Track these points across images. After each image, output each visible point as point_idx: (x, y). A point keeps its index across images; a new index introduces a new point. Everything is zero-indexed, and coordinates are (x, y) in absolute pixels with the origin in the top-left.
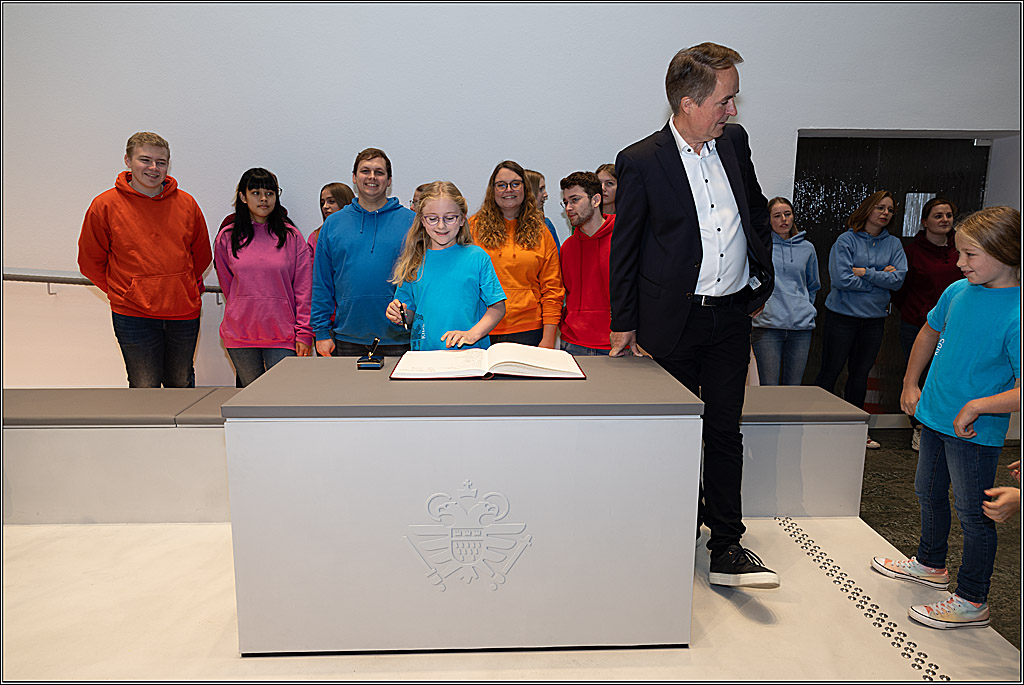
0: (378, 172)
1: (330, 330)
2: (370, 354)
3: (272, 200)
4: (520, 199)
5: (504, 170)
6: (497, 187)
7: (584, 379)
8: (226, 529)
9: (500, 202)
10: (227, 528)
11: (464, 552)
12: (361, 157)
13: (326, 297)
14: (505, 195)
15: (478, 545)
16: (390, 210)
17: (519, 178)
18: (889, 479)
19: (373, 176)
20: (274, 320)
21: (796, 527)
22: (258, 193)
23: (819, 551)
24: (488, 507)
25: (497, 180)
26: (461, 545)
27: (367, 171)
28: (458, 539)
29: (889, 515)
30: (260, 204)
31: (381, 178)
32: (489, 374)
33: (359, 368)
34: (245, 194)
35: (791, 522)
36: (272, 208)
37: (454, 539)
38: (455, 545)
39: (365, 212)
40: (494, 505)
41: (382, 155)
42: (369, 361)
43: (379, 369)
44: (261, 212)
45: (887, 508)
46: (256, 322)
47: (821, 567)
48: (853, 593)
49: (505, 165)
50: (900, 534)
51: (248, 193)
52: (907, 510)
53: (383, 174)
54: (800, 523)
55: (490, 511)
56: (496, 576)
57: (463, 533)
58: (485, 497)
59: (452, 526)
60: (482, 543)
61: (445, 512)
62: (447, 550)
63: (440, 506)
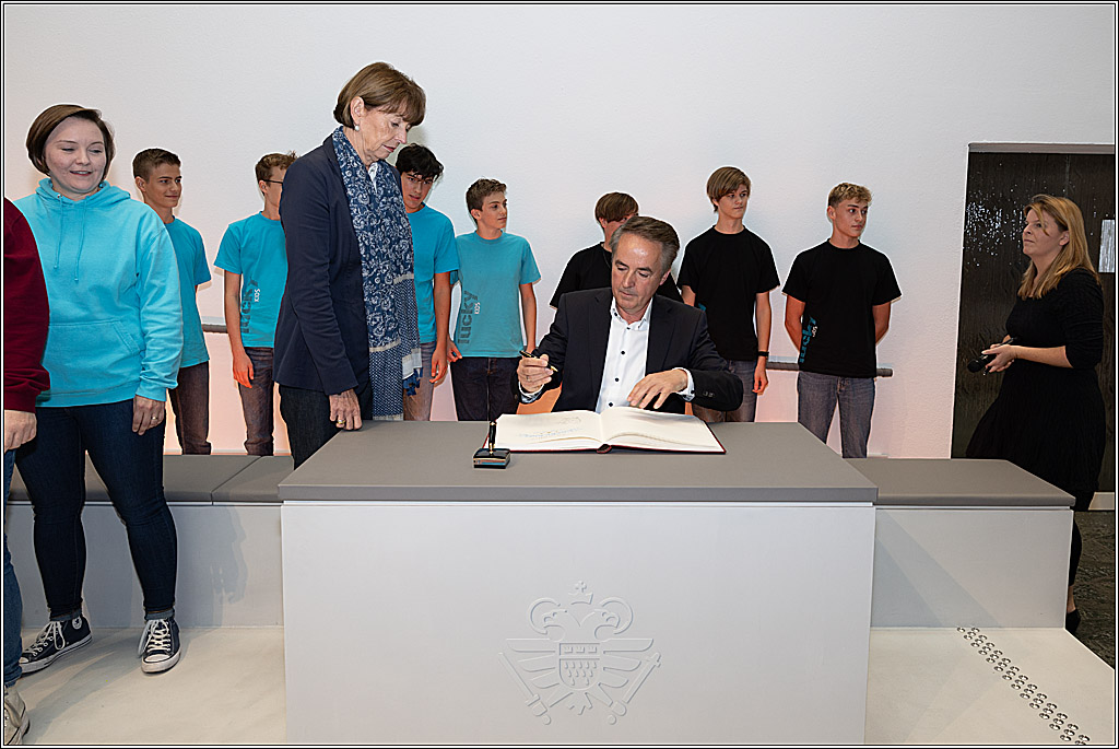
7: (724, 453)
11: (576, 674)
15: (592, 665)
18: (1095, 577)
21: (986, 641)
24: (606, 617)
26: (571, 665)
28: (567, 656)
32: (605, 446)
35: (978, 634)
37: (562, 656)
55: (609, 623)
56: (614, 705)
57: (574, 651)
58: (602, 602)
59: (560, 641)
60: (598, 662)
61: (551, 623)
62: (554, 671)
63: (546, 614)
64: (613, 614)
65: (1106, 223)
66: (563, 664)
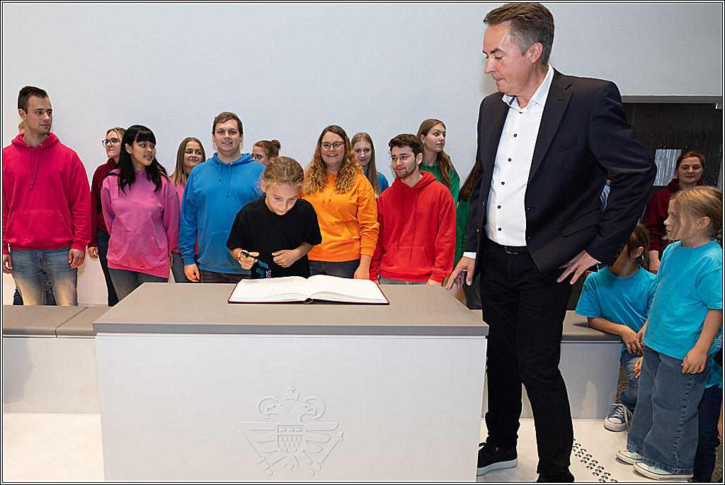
0: (231, 132)
4: (340, 157)
5: (328, 133)
6: (323, 147)
7: (388, 304)
8: (96, 419)
9: (325, 158)
10: (98, 418)
11: (287, 444)
12: (219, 120)
14: (329, 153)
15: (299, 440)
17: (340, 140)
19: (227, 135)
24: (308, 409)
25: (323, 141)
26: (285, 439)
27: (222, 131)
28: (283, 434)
31: (234, 137)
32: (309, 300)
37: (280, 434)
39: (222, 164)
49: (330, 129)
53: (235, 133)
55: (309, 413)
56: (313, 464)
57: (288, 429)
58: (305, 400)
59: (278, 424)
60: (303, 437)
61: (273, 412)
62: (274, 442)
63: (269, 407)
64: (313, 407)
65: (659, 151)
66: (280, 439)
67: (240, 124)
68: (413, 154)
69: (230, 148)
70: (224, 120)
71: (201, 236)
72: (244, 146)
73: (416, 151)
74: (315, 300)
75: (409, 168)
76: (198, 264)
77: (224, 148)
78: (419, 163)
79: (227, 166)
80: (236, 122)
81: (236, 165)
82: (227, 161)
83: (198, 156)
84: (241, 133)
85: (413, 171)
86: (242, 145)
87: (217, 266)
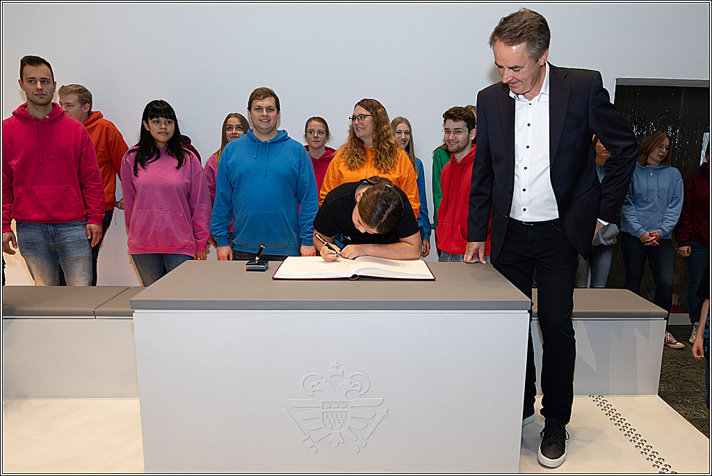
0: (269, 109)
1: (229, 239)
2: (257, 258)
3: (171, 128)
8: (134, 404)
10: (137, 402)
12: (255, 96)
13: (224, 212)
15: (344, 416)
16: (279, 141)
19: (265, 112)
20: (171, 230)
21: (606, 403)
22: (158, 122)
23: (624, 422)
24: (353, 385)
26: (330, 416)
27: (260, 109)
28: (327, 410)
29: (683, 395)
30: (159, 131)
31: (272, 114)
32: (355, 276)
33: (247, 270)
34: (147, 122)
35: (603, 399)
36: (171, 135)
37: (324, 410)
38: (325, 416)
39: (259, 141)
40: (358, 383)
41: (272, 94)
42: (256, 264)
43: (264, 271)
44: (162, 138)
45: (682, 389)
46: (155, 231)
47: (626, 435)
48: (651, 456)
50: (691, 409)
51: (150, 121)
52: (698, 390)
53: (273, 110)
54: (610, 400)
55: (355, 388)
56: (358, 440)
57: (333, 406)
58: (350, 376)
59: (323, 400)
60: (348, 414)
61: (317, 389)
62: (319, 420)
63: (313, 383)
67: (277, 101)
68: (467, 129)
69: (268, 126)
70: (262, 97)
71: (237, 216)
72: (281, 123)
73: (470, 126)
74: (361, 276)
75: (462, 143)
76: (233, 246)
77: (261, 126)
78: (472, 139)
79: (265, 143)
80: (273, 98)
81: (273, 143)
82: (264, 139)
83: (239, 132)
84: (279, 110)
85: (465, 146)
86: (279, 123)
87: (253, 247)
